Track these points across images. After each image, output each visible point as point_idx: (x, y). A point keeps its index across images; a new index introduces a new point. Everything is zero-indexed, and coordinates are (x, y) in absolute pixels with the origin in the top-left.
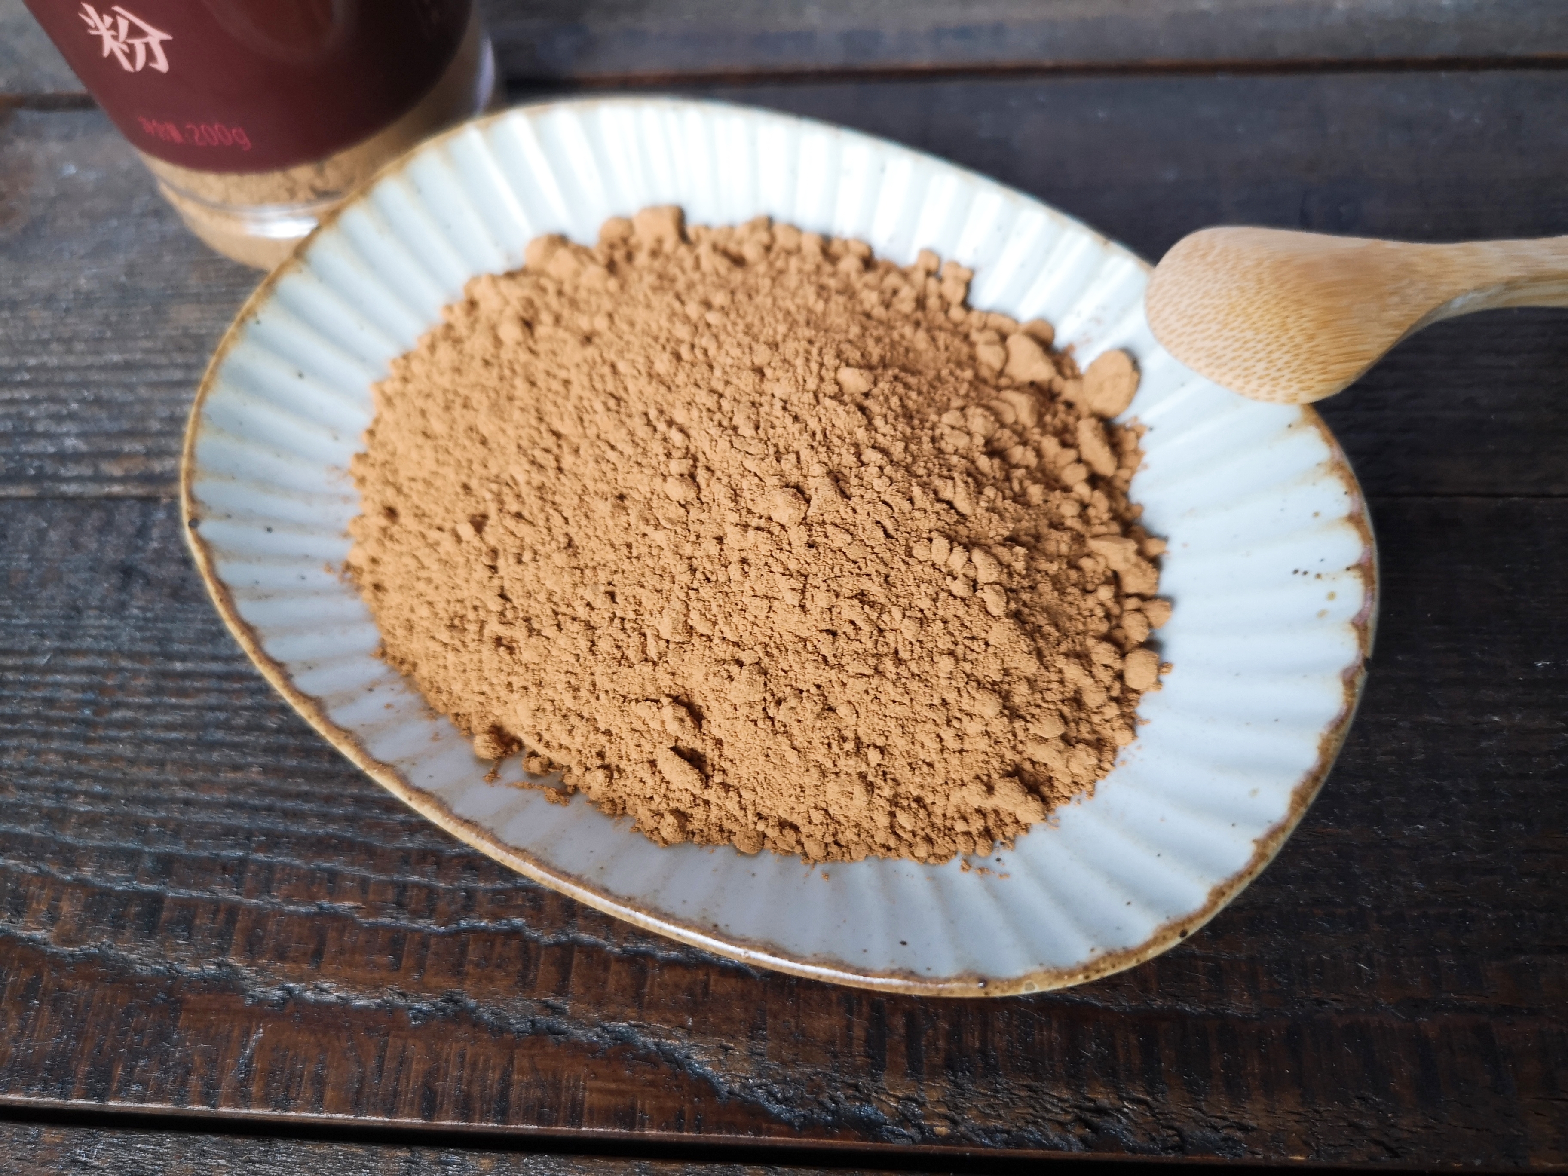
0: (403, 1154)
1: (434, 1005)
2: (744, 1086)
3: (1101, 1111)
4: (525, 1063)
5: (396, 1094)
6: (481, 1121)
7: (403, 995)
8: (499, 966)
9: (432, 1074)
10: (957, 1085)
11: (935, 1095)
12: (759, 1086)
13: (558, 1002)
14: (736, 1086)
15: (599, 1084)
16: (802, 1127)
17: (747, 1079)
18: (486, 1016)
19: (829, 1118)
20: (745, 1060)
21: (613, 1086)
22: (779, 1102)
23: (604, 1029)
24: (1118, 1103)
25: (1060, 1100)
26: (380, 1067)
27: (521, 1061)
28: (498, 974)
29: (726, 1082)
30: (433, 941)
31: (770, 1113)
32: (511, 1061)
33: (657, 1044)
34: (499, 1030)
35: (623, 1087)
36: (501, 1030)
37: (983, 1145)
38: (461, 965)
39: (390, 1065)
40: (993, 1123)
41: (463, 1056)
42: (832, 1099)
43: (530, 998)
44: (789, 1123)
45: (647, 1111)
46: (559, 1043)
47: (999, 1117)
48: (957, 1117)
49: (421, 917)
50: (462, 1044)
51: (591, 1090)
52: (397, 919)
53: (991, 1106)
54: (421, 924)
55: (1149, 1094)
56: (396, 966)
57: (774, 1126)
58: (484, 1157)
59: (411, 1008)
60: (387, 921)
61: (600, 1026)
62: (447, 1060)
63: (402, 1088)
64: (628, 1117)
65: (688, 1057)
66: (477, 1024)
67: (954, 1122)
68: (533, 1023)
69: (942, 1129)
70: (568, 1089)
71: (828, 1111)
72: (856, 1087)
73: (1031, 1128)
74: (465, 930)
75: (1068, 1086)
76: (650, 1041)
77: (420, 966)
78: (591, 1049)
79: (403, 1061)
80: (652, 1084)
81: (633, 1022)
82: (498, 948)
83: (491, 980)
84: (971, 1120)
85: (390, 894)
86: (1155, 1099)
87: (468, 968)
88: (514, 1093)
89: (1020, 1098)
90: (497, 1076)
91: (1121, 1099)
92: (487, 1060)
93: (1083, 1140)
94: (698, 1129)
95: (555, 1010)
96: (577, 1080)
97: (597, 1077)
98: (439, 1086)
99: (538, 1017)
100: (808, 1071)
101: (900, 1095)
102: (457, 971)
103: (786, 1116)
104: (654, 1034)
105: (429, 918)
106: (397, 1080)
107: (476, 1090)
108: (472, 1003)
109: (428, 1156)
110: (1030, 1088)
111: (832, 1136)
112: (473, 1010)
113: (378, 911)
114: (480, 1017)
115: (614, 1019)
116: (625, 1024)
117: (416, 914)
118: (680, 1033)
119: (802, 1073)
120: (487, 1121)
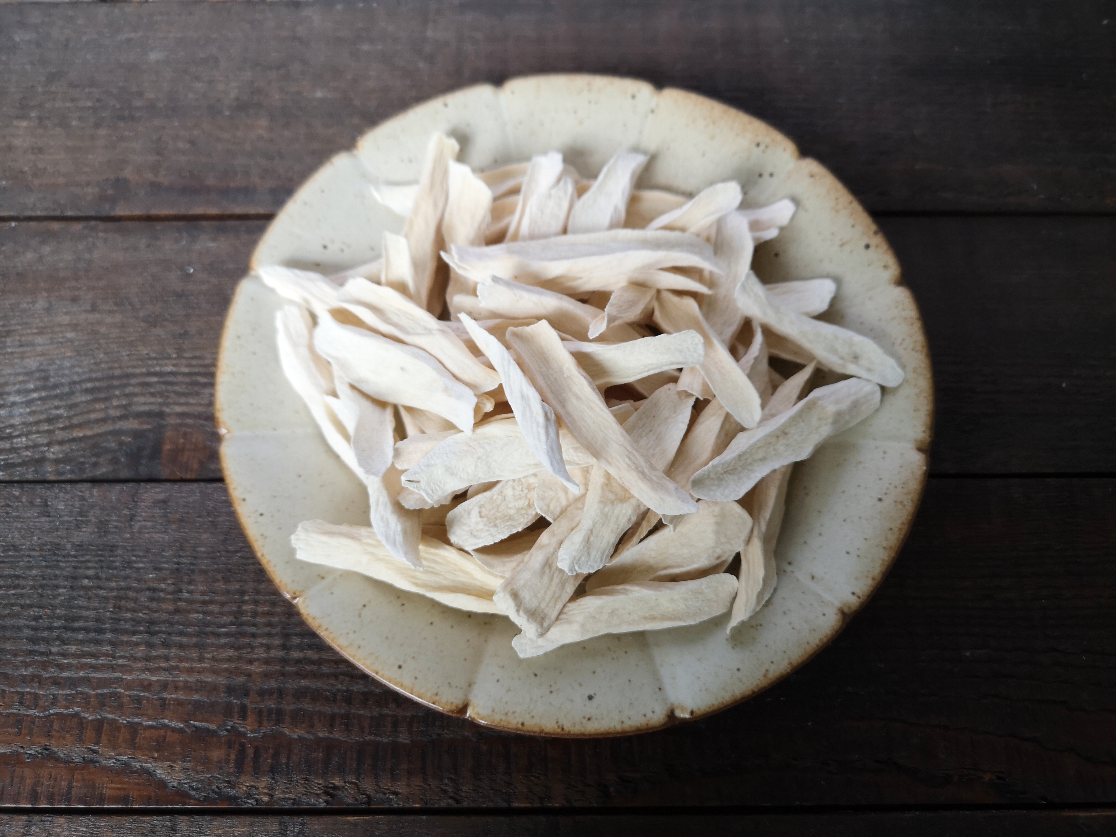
0: (25, 818)
1: (37, 751)
2: (179, 783)
3: (335, 788)
4: (80, 777)
5: (19, 793)
6: (58, 805)
7: (22, 747)
8: (68, 732)
9: (36, 784)
10: (273, 779)
11: (264, 784)
12: (186, 783)
13: (96, 748)
14: (175, 784)
15: (113, 785)
16: (204, 800)
17: (180, 780)
18: (62, 756)
19: (217, 796)
20: (180, 772)
21: (119, 786)
22: (194, 790)
23: (116, 760)
24: (343, 784)
25: (319, 784)
26: (12, 781)
27: (77, 776)
28: (68, 736)
29: (171, 782)
30: (37, 720)
31: (190, 795)
32: (73, 776)
33: (140, 766)
34: (68, 762)
35: (125, 786)
36: (69, 762)
37: (283, 805)
38: (49, 731)
39: (16, 780)
40: (287, 796)
41: (51, 775)
42: (218, 787)
43: (82, 746)
44: (198, 800)
45: (135, 797)
46: (95, 767)
47: (291, 793)
48: (273, 794)
49: (31, 709)
50: (50, 770)
51: (110, 788)
52: (19, 710)
53: (288, 788)
54: (31, 712)
55: (357, 779)
56: (19, 733)
57: (191, 801)
58: (62, 818)
59: (27, 753)
60: (15, 711)
61: (115, 759)
62: (43, 777)
63: (22, 790)
64: (125, 800)
65: (155, 771)
66: (57, 759)
67: (271, 796)
68: (84, 758)
69: (266, 799)
70: (99, 788)
71: (216, 793)
72: (229, 782)
73: (305, 797)
74: (52, 715)
75: (322, 778)
76: (137, 765)
77: (31, 734)
78: (110, 769)
79: (22, 778)
80: (138, 784)
81: (130, 756)
82: (68, 723)
83: (64, 738)
84: (278, 794)
85: (16, 698)
86: (360, 782)
87: (54, 733)
88: (74, 791)
89: (301, 784)
90: (66, 784)
91: (345, 782)
92: (61, 777)
93: (327, 802)
94: (157, 804)
95: (94, 751)
96: (103, 784)
97: (112, 782)
98: (39, 789)
99: (86, 755)
100: (208, 776)
101: (248, 785)
102: (49, 735)
103: (197, 796)
104: (139, 761)
105: (35, 709)
106: (20, 787)
107: (56, 790)
108: (55, 750)
109: (36, 818)
110: (306, 779)
111: (217, 804)
112: (55, 753)
113: (10, 706)
114: (60, 756)
115: (121, 755)
116: (126, 757)
117: (29, 707)
118: (151, 760)
119: (206, 777)
120: (61, 805)
